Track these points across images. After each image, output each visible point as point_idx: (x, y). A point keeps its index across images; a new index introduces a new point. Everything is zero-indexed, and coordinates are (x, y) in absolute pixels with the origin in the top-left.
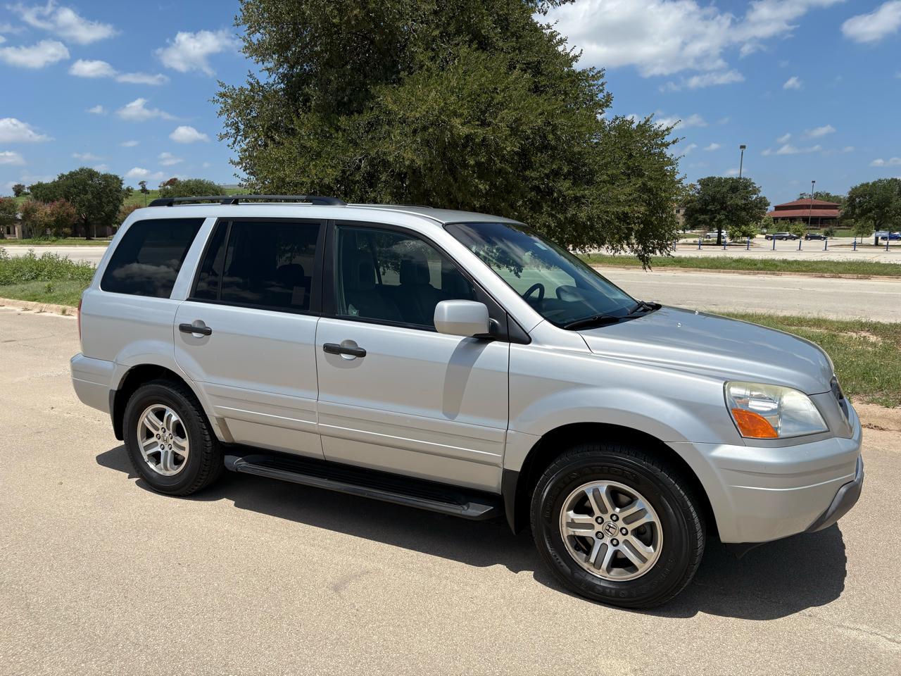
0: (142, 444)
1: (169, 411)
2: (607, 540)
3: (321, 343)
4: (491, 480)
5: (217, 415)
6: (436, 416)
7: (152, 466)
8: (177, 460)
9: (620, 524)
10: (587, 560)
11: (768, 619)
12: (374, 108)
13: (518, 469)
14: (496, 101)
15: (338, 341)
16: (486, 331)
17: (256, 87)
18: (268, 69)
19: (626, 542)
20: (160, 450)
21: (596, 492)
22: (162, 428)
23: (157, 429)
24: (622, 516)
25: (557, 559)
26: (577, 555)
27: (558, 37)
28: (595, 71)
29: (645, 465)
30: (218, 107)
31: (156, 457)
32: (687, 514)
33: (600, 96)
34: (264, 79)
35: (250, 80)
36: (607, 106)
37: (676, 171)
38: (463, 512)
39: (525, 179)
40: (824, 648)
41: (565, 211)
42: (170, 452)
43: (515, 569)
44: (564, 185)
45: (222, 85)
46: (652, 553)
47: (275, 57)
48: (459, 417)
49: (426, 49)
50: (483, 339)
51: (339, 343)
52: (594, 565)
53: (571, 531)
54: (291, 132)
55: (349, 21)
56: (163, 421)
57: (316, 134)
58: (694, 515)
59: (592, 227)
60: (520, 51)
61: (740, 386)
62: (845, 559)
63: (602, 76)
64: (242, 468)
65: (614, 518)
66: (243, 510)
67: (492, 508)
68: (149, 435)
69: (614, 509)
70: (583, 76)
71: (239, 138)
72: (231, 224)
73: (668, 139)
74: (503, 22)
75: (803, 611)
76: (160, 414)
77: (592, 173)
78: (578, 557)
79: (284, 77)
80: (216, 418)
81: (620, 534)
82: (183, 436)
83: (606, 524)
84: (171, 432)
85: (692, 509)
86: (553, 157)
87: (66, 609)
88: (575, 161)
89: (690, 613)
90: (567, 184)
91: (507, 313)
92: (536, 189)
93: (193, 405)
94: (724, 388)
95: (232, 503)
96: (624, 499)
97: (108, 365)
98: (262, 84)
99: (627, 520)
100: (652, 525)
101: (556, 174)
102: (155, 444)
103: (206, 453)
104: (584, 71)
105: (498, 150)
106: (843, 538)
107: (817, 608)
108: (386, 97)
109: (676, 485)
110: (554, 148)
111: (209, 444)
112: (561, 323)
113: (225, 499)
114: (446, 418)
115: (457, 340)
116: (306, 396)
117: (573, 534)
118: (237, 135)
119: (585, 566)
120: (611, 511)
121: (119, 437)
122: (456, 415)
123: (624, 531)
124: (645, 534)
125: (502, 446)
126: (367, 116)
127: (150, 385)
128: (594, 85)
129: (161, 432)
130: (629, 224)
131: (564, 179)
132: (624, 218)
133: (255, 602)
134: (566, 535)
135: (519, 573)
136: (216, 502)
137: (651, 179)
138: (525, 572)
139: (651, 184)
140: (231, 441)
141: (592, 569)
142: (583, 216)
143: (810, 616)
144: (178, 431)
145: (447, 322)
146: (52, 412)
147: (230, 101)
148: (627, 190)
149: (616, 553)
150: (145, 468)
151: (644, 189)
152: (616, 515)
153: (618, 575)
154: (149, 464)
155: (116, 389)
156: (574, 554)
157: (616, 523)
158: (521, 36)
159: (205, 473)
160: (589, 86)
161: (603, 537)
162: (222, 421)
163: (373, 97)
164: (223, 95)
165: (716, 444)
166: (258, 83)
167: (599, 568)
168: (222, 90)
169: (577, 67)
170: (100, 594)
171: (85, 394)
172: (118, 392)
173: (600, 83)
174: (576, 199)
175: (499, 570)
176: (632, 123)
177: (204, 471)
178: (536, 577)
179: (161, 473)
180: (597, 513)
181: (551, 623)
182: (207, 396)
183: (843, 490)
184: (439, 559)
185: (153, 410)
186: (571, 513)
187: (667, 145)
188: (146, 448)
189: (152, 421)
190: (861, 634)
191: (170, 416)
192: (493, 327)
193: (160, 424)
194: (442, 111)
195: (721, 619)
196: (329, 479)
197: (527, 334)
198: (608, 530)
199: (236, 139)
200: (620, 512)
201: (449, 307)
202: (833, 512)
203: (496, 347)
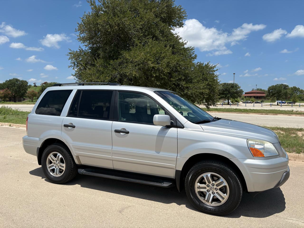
0: (48, 166)
1: (59, 154)
2: (211, 192)
3: (114, 130)
4: (172, 174)
5: (76, 155)
6: (153, 153)
7: (51, 174)
8: (61, 171)
9: (215, 187)
10: (204, 200)
11: (264, 217)
12: (122, 58)
13: (181, 169)
14: (162, 56)
15: (119, 129)
16: (169, 124)
17: (81, 51)
18: (85, 45)
19: (217, 193)
20: (55, 168)
21: (207, 176)
22: (56, 160)
23: (54, 161)
24: (215, 184)
25: (194, 200)
26: (201, 197)
27: (179, 37)
28: (192, 48)
29: (223, 166)
30: (68, 57)
31: (53, 170)
32: (237, 183)
33: (193, 55)
34: (84, 48)
35: (80, 49)
36: (195, 58)
37: (218, 79)
38: (162, 185)
39: (171, 81)
40: (283, 226)
41: (184, 91)
42: (58, 168)
43: (180, 204)
44: (183, 83)
45: (70, 50)
46: (226, 196)
47: (88, 41)
48: (160, 153)
49: (138, 40)
50: (168, 127)
51: (120, 129)
52: (207, 201)
53: (199, 190)
54: (94, 65)
55: (113, 31)
56: (56, 158)
57: (102, 66)
58: (239, 182)
59: (192, 97)
60: (168, 41)
61: (252, 141)
62: (284, 199)
63: (194, 49)
64: (84, 173)
65: (213, 185)
66: (84, 188)
67: (172, 183)
68: (51, 162)
69: (213, 182)
70: (188, 49)
71: (75, 67)
72: (82, 92)
73: (215, 69)
74: (162, 32)
75: (274, 215)
76: (55, 155)
77: (191, 79)
78: (201, 199)
79: (90, 48)
80: (76, 156)
81: (215, 190)
82: (63, 163)
83: (210, 187)
84: (59, 161)
85: (238, 181)
86: (179, 74)
87: (27, 221)
88: (186, 76)
89: (238, 216)
90: (184, 83)
91: (176, 118)
92: (174, 84)
93: (67, 152)
94: (247, 141)
95: (80, 186)
96: (216, 178)
97: (38, 139)
98: (83, 50)
99: (217, 185)
100: (225, 187)
101: (180, 80)
102: (53, 166)
103: (72, 168)
104: (188, 48)
105: (162, 72)
106: (283, 192)
107: (278, 214)
108: (126, 54)
109: (233, 173)
110: (179, 72)
111: (73, 165)
112: (193, 122)
113: (77, 184)
114: (156, 153)
115: (159, 128)
116: (108, 148)
117: (199, 191)
118: (75, 66)
119: (204, 201)
120: (212, 182)
121: (40, 163)
122: (160, 152)
123: (216, 189)
124: (223, 190)
125: (175, 162)
126: (119, 61)
127: (52, 146)
128: (191, 52)
129: (55, 162)
130: (204, 95)
131: (183, 81)
132: (202, 93)
133: (93, 217)
134: (197, 191)
135: (181, 205)
136: (74, 185)
137: (210, 82)
138: (183, 205)
139: (210, 83)
140: (80, 164)
141: (206, 202)
142: (189, 93)
143: (276, 216)
144: (62, 161)
145: (158, 121)
146: (11, 158)
147: (72, 55)
148: (204, 85)
149: (213, 196)
150: (49, 175)
151: (208, 85)
152: (214, 184)
153: (215, 204)
154: (50, 173)
155: (40, 147)
156: (200, 198)
157: (214, 186)
158: (168, 37)
159: (71, 175)
160: (190, 52)
161: (209, 191)
162: (78, 157)
163: (121, 54)
164: (70, 53)
165: (246, 159)
166: (82, 49)
167: (208, 202)
168: (70, 52)
169: (186, 46)
170: (38, 216)
171: (28, 150)
172: (40, 148)
173: (193, 51)
174: (187, 88)
175: (174, 205)
176: (203, 64)
177: (70, 174)
178: (186, 206)
179: (55, 176)
180: (207, 183)
181: (194, 220)
182: (73, 149)
183: (285, 174)
184: (153, 202)
185: (53, 154)
186: (199, 184)
187: (215, 71)
188: (50, 167)
189: (52, 157)
190: (293, 221)
191: (59, 156)
192: (172, 123)
193: (55, 159)
194: (145, 59)
195: (249, 218)
196: (115, 176)
197: (183, 125)
198: (211, 189)
199: (74, 67)
200: (215, 183)
201: (158, 117)
202: (282, 181)
203: (173, 129)
